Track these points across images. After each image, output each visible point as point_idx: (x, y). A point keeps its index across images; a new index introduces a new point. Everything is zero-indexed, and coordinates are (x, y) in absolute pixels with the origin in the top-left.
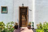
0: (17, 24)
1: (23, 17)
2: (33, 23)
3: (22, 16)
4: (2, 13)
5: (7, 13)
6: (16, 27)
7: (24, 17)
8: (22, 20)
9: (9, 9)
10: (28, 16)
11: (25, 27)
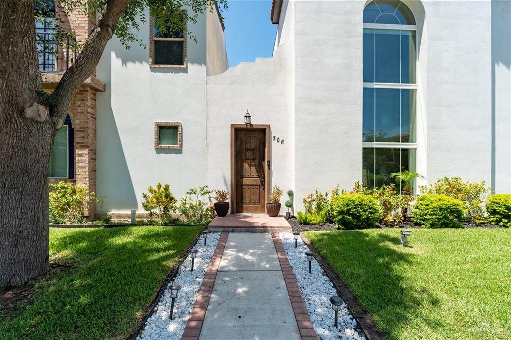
0: (222, 195)
1: (250, 171)
2: (291, 194)
3: (246, 165)
4: (159, 150)
5: (179, 151)
6: (220, 209)
7: (253, 168)
8: (246, 181)
9: (188, 134)
10: (269, 165)
11: (256, 210)
